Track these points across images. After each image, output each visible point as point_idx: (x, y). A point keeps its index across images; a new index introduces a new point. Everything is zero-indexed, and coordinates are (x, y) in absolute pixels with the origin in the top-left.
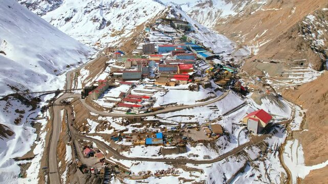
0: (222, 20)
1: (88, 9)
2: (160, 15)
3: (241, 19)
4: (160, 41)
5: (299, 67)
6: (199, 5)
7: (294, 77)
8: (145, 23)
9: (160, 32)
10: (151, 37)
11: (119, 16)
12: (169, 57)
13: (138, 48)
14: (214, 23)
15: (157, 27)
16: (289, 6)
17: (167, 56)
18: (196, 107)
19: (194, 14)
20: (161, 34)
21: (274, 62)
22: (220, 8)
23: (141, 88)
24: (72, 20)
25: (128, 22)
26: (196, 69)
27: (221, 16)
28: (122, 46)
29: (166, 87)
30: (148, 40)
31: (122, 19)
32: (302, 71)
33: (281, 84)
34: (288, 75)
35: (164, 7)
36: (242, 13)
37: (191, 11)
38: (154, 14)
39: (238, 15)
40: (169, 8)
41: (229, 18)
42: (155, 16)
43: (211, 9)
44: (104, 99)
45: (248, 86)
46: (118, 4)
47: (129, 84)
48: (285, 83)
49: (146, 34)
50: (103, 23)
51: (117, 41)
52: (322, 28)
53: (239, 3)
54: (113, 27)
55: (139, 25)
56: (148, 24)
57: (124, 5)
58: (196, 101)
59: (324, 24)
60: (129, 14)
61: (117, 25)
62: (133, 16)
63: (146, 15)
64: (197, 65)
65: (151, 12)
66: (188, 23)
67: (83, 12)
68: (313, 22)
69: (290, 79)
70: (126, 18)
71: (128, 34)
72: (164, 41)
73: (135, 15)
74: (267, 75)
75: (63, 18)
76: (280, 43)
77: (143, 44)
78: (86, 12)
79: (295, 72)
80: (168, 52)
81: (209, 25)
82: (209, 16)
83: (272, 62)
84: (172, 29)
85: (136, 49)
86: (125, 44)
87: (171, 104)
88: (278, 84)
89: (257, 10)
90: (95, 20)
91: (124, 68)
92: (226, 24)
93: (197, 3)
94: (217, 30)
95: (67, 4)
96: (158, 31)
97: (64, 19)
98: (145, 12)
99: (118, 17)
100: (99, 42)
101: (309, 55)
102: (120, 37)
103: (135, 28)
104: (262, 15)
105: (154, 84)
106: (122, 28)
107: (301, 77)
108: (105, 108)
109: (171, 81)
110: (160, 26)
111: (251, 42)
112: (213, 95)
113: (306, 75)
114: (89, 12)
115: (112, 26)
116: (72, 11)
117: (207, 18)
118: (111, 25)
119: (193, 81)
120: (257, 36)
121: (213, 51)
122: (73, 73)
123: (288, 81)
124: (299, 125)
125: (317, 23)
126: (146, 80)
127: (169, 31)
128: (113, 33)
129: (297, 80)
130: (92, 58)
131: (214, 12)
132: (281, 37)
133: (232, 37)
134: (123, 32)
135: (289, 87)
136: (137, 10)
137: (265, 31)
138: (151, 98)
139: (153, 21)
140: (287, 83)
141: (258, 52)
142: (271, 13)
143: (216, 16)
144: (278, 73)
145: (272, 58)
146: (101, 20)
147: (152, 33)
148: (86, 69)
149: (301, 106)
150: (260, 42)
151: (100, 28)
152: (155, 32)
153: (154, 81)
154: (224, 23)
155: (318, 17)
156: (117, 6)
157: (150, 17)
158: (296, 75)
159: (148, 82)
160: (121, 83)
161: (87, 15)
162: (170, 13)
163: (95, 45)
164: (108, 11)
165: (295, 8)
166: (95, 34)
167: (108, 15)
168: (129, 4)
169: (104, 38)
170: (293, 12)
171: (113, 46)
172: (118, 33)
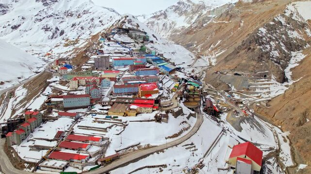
0: (176, 31)
1: (39, 17)
2: (116, 25)
3: (195, 30)
4: (116, 53)
5: (263, 80)
6: (154, 17)
7: (262, 91)
8: (100, 32)
9: (117, 42)
10: (105, 49)
11: (73, 25)
12: (127, 73)
13: (90, 62)
14: (169, 33)
15: (113, 37)
16: (238, 19)
17: (125, 71)
18: (167, 149)
19: (150, 25)
20: (118, 45)
21: (238, 75)
22: (174, 20)
23: (88, 121)
24: (20, 28)
25: (83, 31)
26: (161, 89)
27: (175, 27)
28: (74, 58)
29: (124, 119)
30: (102, 52)
31: (76, 28)
32: (267, 84)
33: (250, 99)
34: (255, 89)
35: (121, 17)
36: (195, 25)
37: (147, 22)
38: (110, 24)
39: (191, 26)
40: (126, 18)
41: (182, 29)
42: (111, 25)
43: (165, 20)
44: (31, 143)
45: (219, 105)
46: (73, 13)
47: (71, 115)
48: (253, 98)
49: (101, 45)
50: (56, 32)
51: (70, 51)
52: (273, 40)
53: (191, 15)
54: (67, 37)
55: (94, 34)
56: (104, 33)
57: (79, 15)
58: (166, 138)
59: (274, 37)
60: (85, 23)
61: (71, 35)
62: (89, 25)
63: (102, 24)
64: (161, 82)
65: (107, 22)
66: (146, 33)
67: (34, 19)
68: (265, 34)
69: (257, 93)
70: (81, 28)
71: (82, 44)
72: (121, 53)
73: (91, 24)
74: (233, 88)
75: (9, 25)
76: (240, 54)
77: (96, 57)
78: (37, 20)
79: (261, 85)
80: (125, 66)
81: (164, 35)
82: (164, 28)
83: (236, 74)
84: (130, 38)
85: (86, 63)
86: (77, 56)
87: (132, 146)
88: (246, 99)
89: (208, 22)
90: (47, 29)
91: (69, 89)
92: (181, 35)
93: (153, 15)
94: (173, 40)
95: (16, 12)
96: (114, 41)
97: (11, 26)
98: (100, 22)
99: (72, 27)
100: (50, 53)
101: (270, 67)
102: (74, 47)
103: (91, 37)
104: (214, 27)
105: (107, 114)
106: (77, 38)
107: (267, 90)
108: (28, 163)
109: (131, 109)
110: (116, 37)
111: (207, 52)
112: (186, 126)
113: (272, 87)
114: (41, 20)
115: (66, 35)
116: (21, 18)
117: (163, 29)
118: (64, 35)
119: (160, 107)
120: (212, 46)
121: (174, 63)
122: (5, 93)
123: (256, 95)
124: (290, 156)
125: (269, 35)
126: (97, 107)
127: (127, 41)
128: (66, 43)
129: (264, 93)
130: (39, 71)
131: (168, 24)
132: (239, 48)
133: (188, 47)
134: (77, 41)
135: (260, 102)
136: (92, 20)
137: (219, 42)
138: (103, 139)
139: (108, 31)
140: (255, 98)
141: (216, 62)
142: (223, 25)
143: (170, 27)
144: (244, 87)
145: (234, 70)
146: (54, 29)
147: (107, 43)
148: (24, 87)
149: (280, 127)
150: (215, 52)
151: (52, 38)
152: (110, 43)
153: (108, 110)
154: (178, 33)
155: (268, 30)
156: (72, 15)
157: (105, 27)
158: (263, 89)
159: (99, 111)
160: (61, 115)
161: (38, 23)
162: (127, 22)
163: (45, 56)
164: (61, 20)
165: (243, 21)
166: (46, 44)
167: (62, 24)
168: (84, 13)
169: (57, 48)
170: (242, 24)
171: (65, 57)
172: (72, 43)
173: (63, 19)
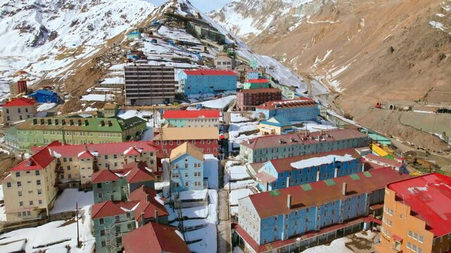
1: (10, 9)
2: (157, 14)
3: (275, 37)
8: (125, 31)
9: (168, 41)
11: (74, 23)
15: (157, 32)
20: (171, 46)
22: (236, 24)
25: (92, 33)
27: (238, 34)
28: (70, 77)
31: (79, 28)
36: (273, 29)
38: (143, 17)
39: (268, 32)
40: (175, 1)
41: (249, 37)
46: (73, 4)
49: (133, 44)
50: (41, 34)
53: (261, 17)
54: (62, 43)
55: (113, 37)
56: (133, 30)
57: (85, 7)
60: (95, 19)
61: (70, 39)
62: (102, 24)
63: (126, 21)
65: (135, 17)
70: (89, 27)
71: (90, 53)
73: (105, 21)
76: (418, 68)
77: (127, 66)
78: (5, 13)
83: (445, 110)
84: (191, 36)
86: (78, 73)
89: (296, 25)
90: (25, 28)
92: (252, 45)
96: (161, 38)
98: (123, 17)
99: (72, 25)
100: (27, 70)
102: (73, 60)
103: (106, 42)
106: (80, 44)
110: (163, 29)
111: (312, 69)
114: (13, 13)
115: (61, 40)
118: (57, 39)
120: (317, 60)
127: (187, 41)
128: (60, 53)
134: (80, 50)
136: (108, 14)
137: (329, 53)
139: (142, 25)
141: (343, 87)
142: (327, 27)
145: (425, 101)
146: (38, 28)
150: (328, 69)
151: (35, 44)
156: (71, 8)
161: (8, 19)
163: (14, 76)
164: (53, 15)
165: (363, 20)
166: (23, 54)
167: (53, 22)
168: (94, 4)
169: (42, 62)
170: (363, 24)
171: (54, 76)
172: (71, 53)
173: (55, 13)
